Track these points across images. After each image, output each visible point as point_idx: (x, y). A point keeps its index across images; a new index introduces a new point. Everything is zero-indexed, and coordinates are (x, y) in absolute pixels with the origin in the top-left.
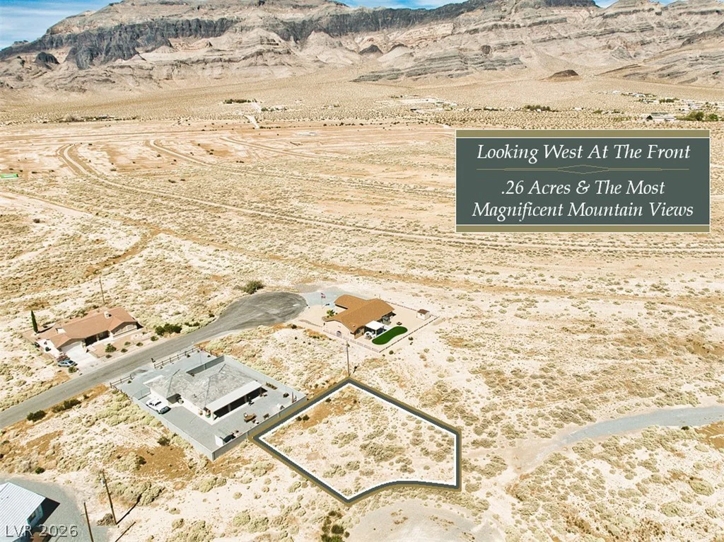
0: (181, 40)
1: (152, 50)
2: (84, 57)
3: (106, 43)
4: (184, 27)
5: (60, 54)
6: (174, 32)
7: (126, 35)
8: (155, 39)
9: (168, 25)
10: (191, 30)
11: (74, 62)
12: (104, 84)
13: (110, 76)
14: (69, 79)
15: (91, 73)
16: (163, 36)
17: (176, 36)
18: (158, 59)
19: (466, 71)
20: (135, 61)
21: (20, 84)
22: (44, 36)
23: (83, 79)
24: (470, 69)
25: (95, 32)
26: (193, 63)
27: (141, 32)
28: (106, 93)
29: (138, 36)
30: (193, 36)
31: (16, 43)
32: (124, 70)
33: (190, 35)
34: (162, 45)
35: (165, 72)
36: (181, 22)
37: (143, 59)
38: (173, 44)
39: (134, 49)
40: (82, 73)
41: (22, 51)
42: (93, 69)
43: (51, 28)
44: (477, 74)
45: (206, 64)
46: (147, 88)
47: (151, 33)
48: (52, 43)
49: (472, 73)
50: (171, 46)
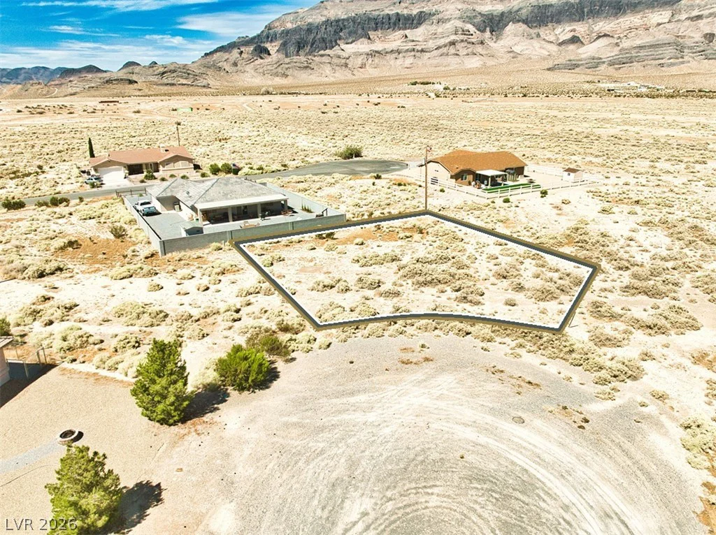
0: (379, 33)
1: (351, 43)
2: (292, 49)
3: (312, 36)
4: (384, 20)
5: (273, 47)
6: (374, 26)
7: (331, 29)
8: (355, 32)
9: (369, 19)
10: (390, 23)
11: (283, 54)
12: (304, 71)
13: (310, 63)
14: (275, 66)
15: (295, 61)
16: (363, 29)
17: (376, 29)
18: (356, 51)
19: (681, 60)
20: (336, 51)
21: (234, 69)
22: (262, 32)
23: (287, 66)
24: (686, 58)
25: (305, 27)
26: (387, 53)
27: (344, 26)
28: (305, 77)
29: (341, 30)
30: (391, 30)
31: (239, 38)
32: (324, 58)
33: (389, 28)
34: (362, 38)
35: (359, 61)
36: (381, 16)
37: (343, 50)
38: (371, 37)
39: (336, 41)
40: (287, 60)
41: (243, 45)
42: (295, 58)
43: (269, 24)
44: (694, 64)
45: (399, 53)
46: (341, 75)
47: (353, 27)
48: (268, 37)
49: (689, 62)
50: (369, 38)
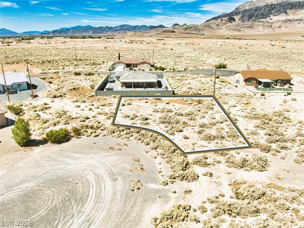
0: (293, 11)
1: (277, 15)
2: (246, 18)
3: (257, 12)
4: (296, 4)
5: (237, 18)
6: (291, 7)
7: (267, 9)
8: (280, 11)
9: (289, 4)
10: (299, 6)
11: (241, 21)
12: (249, 29)
13: (253, 25)
14: (236, 26)
15: (245, 24)
16: (284, 9)
17: (291, 9)
18: (278, 19)
20: (268, 19)
21: (217, 27)
22: (234, 11)
23: (241, 26)
25: (255, 8)
26: (294, 20)
27: (275, 7)
28: (249, 32)
29: (273, 9)
30: (299, 9)
31: (223, 14)
32: (260, 23)
33: (298, 8)
34: (282, 13)
35: (278, 24)
36: (296, 2)
37: (271, 19)
38: (288, 13)
39: (269, 15)
40: (242, 24)
41: (224, 17)
42: (246, 23)
43: (238, 7)
45: (301, 21)
46: (268, 31)
47: (279, 8)
48: (236, 13)
50: (287, 13)
